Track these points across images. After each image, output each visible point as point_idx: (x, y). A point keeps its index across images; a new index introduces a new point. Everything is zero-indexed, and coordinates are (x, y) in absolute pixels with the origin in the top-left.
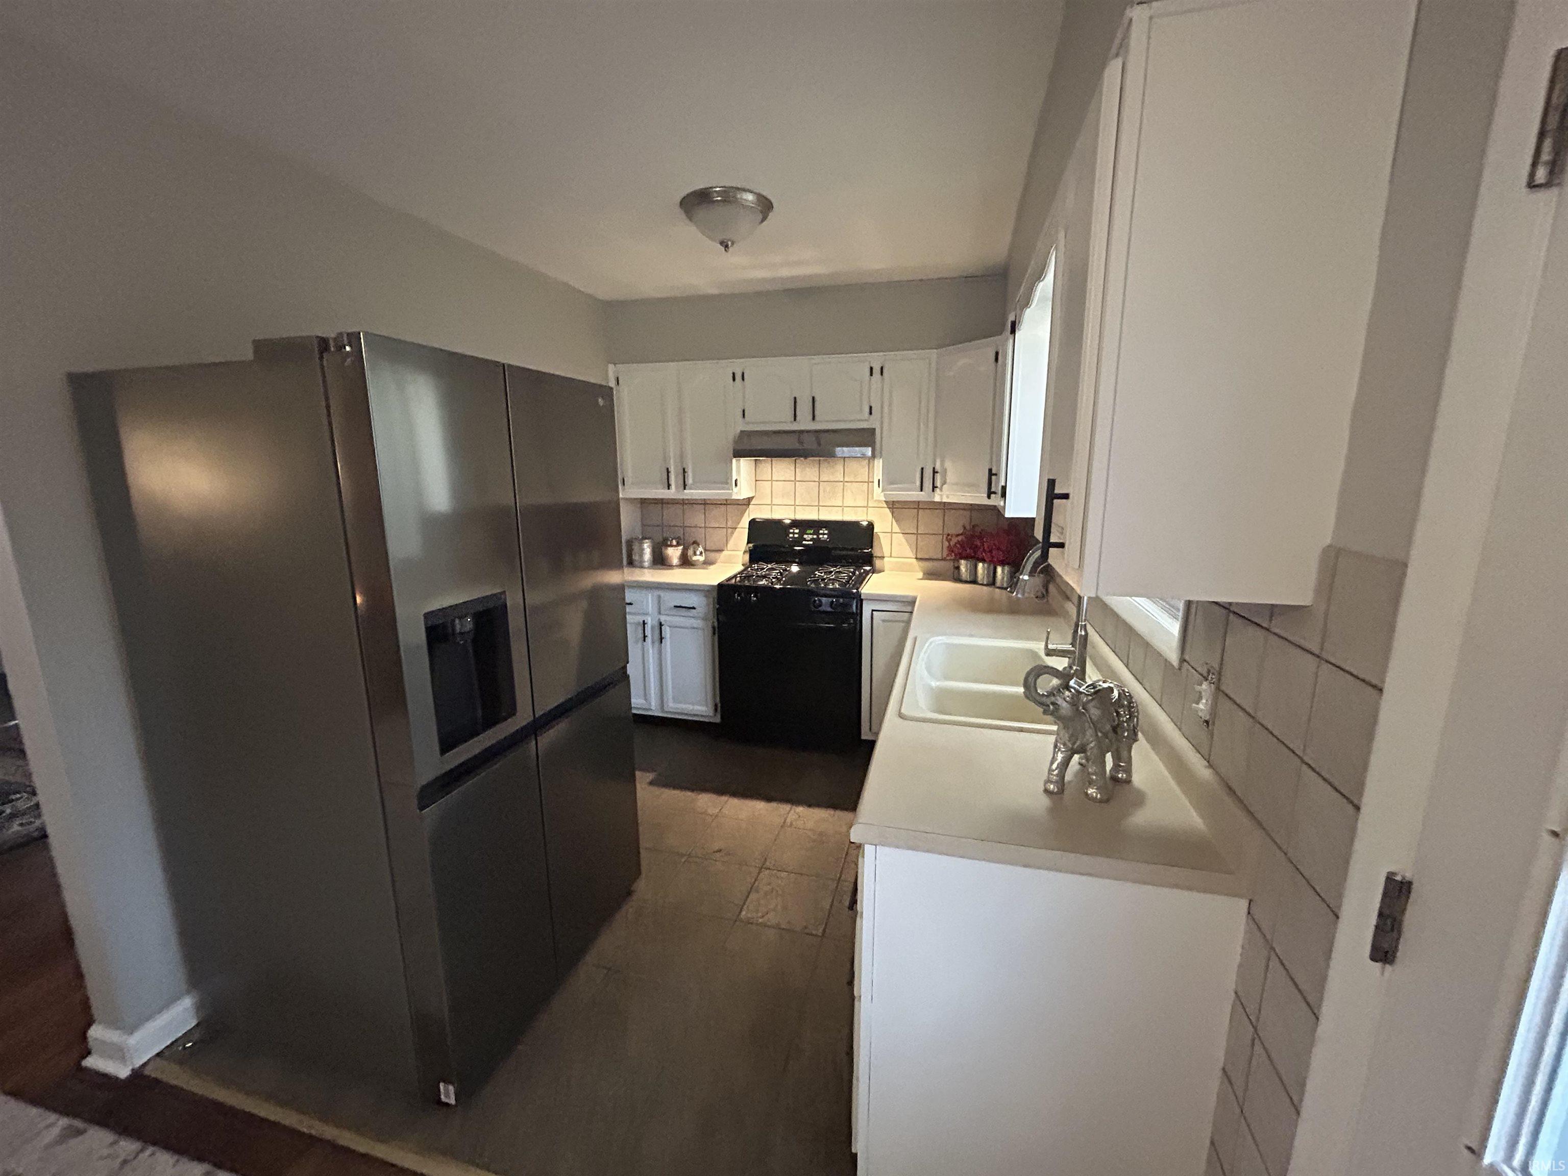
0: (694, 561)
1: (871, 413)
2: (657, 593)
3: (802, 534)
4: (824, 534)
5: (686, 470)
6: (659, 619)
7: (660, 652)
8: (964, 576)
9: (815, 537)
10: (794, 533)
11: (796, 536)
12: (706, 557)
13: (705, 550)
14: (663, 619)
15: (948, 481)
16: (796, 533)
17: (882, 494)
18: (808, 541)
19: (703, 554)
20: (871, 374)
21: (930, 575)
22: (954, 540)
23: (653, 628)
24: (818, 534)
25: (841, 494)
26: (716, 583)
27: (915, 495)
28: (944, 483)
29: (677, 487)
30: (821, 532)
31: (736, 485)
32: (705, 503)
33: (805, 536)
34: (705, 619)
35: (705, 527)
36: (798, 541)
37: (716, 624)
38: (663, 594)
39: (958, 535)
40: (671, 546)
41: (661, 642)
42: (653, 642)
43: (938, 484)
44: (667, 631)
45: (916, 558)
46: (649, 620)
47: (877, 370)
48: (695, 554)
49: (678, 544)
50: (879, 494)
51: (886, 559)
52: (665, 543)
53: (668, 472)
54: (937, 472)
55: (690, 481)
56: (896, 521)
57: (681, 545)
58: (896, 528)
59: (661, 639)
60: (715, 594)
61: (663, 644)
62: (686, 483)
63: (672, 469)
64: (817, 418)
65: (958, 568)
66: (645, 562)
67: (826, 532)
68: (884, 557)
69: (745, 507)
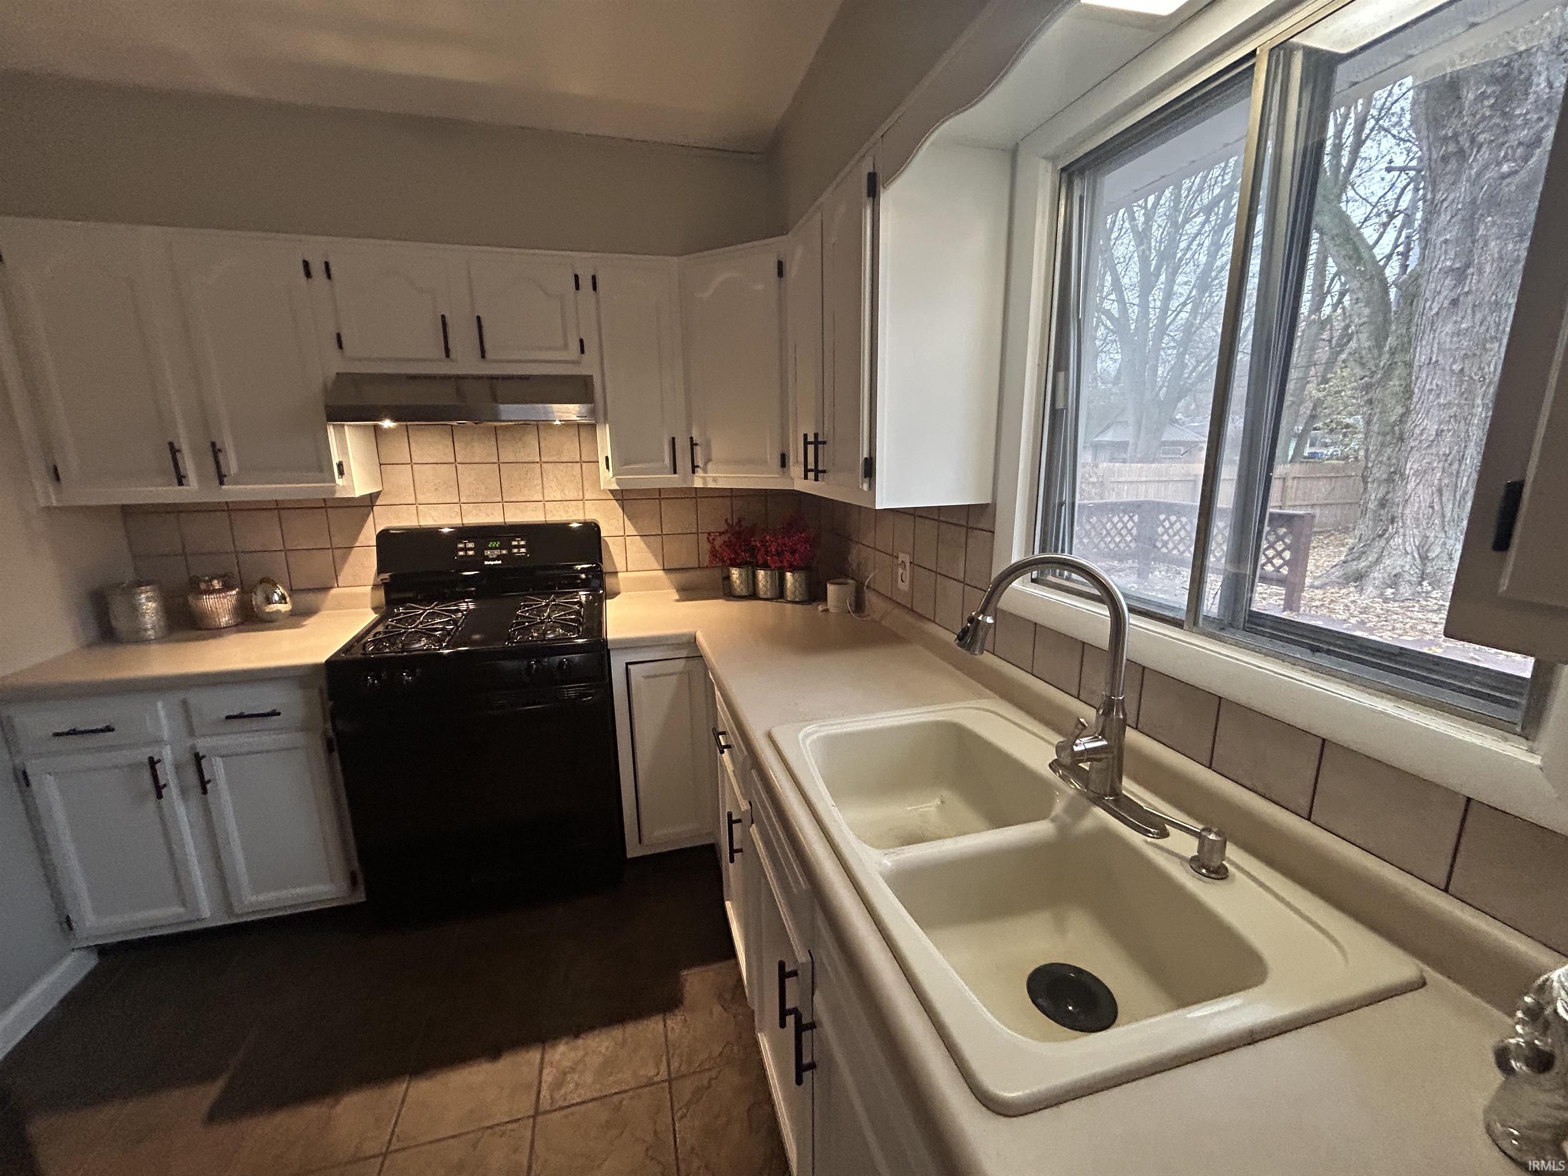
0: (269, 613)
1: (582, 351)
2: (181, 695)
3: (479, 550)
4: (520, 548)
5: (218, 446)
6: (193, 747)
7: (207, 810)
8: (738, 590)
9: (504, 552)
10: (466, 549)
11: (471, 553)
12: (293, 604)
13: (292, 591)
14: (202, 745)
15: (714, 456)
16: (470, 549)
17: (614, 479)
18: (493, 560)
19: (288, 599)
20: (577, 287)
21: (688, 592)
22: (719, 541)
23: (178, 767)
24: (511, 547)
25: (540, 482)
26: (322, 658)
27: (666, 480)
28: (708, 460)
29: (201, 478)
30: (515, 543)
31: (341, 473)
32: (278, 508)
33: (488, 553)
34: (305, 728)
35: (286, 551)
36: (476, 562)
37: (331, 733)
38: (195, 698)
39: (721, 534)
40: (214, 591)
41: (205, 791)
42: (184, 792)
43: (699, 461)
44: (217, 769)
45: (664, 570)
46: (167, 754)
47: (585, 282)
48: (269, 601)
49: (227, 587)
50: (608, 479)
51: (620, 575)
52: (197, 587)
53: (174, 451)
54: (696, 444)
55: (232, 464)
56: (629, 520)
57: (232, 588)
58: (631, 530)
59: (203, 785)
60: (322, 682)
61: (210, 795)
62: (224, 470)
63: (184, 446)
64: (489, 355)
65: (728, 578)
66: (146, 630)
67: (522, 543)
68: (617, 572)
69: (366, 510)
